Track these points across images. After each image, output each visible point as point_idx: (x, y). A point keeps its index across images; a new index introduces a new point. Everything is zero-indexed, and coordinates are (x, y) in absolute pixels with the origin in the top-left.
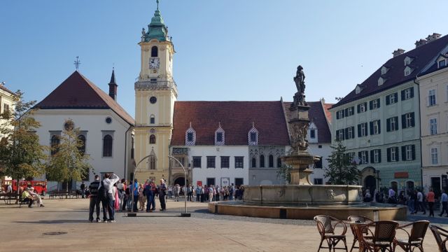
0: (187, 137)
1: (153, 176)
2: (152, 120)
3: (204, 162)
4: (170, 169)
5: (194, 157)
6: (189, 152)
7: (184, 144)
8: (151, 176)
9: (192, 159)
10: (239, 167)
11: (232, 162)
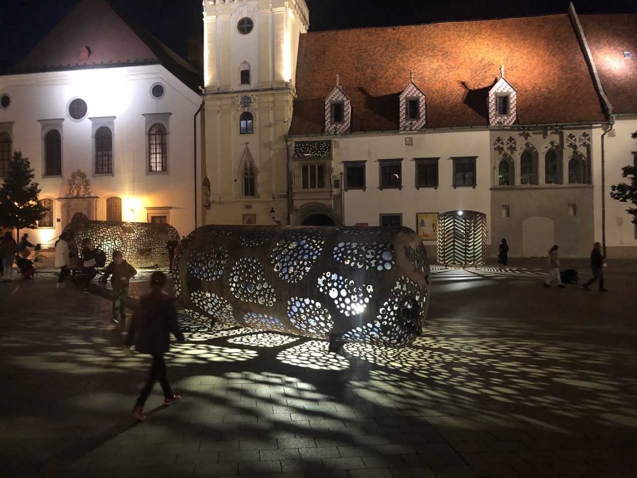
0: (328, 114)
1: (251, 212)
2: (245, 76)
3: (372, 175)
4: (289, 195)
5: (345, 163)
6: (334, 151)
7: (323, 132)
8: (245, 212)
9: (341, 168)
10: (464, 185)
11: (446, 172)
